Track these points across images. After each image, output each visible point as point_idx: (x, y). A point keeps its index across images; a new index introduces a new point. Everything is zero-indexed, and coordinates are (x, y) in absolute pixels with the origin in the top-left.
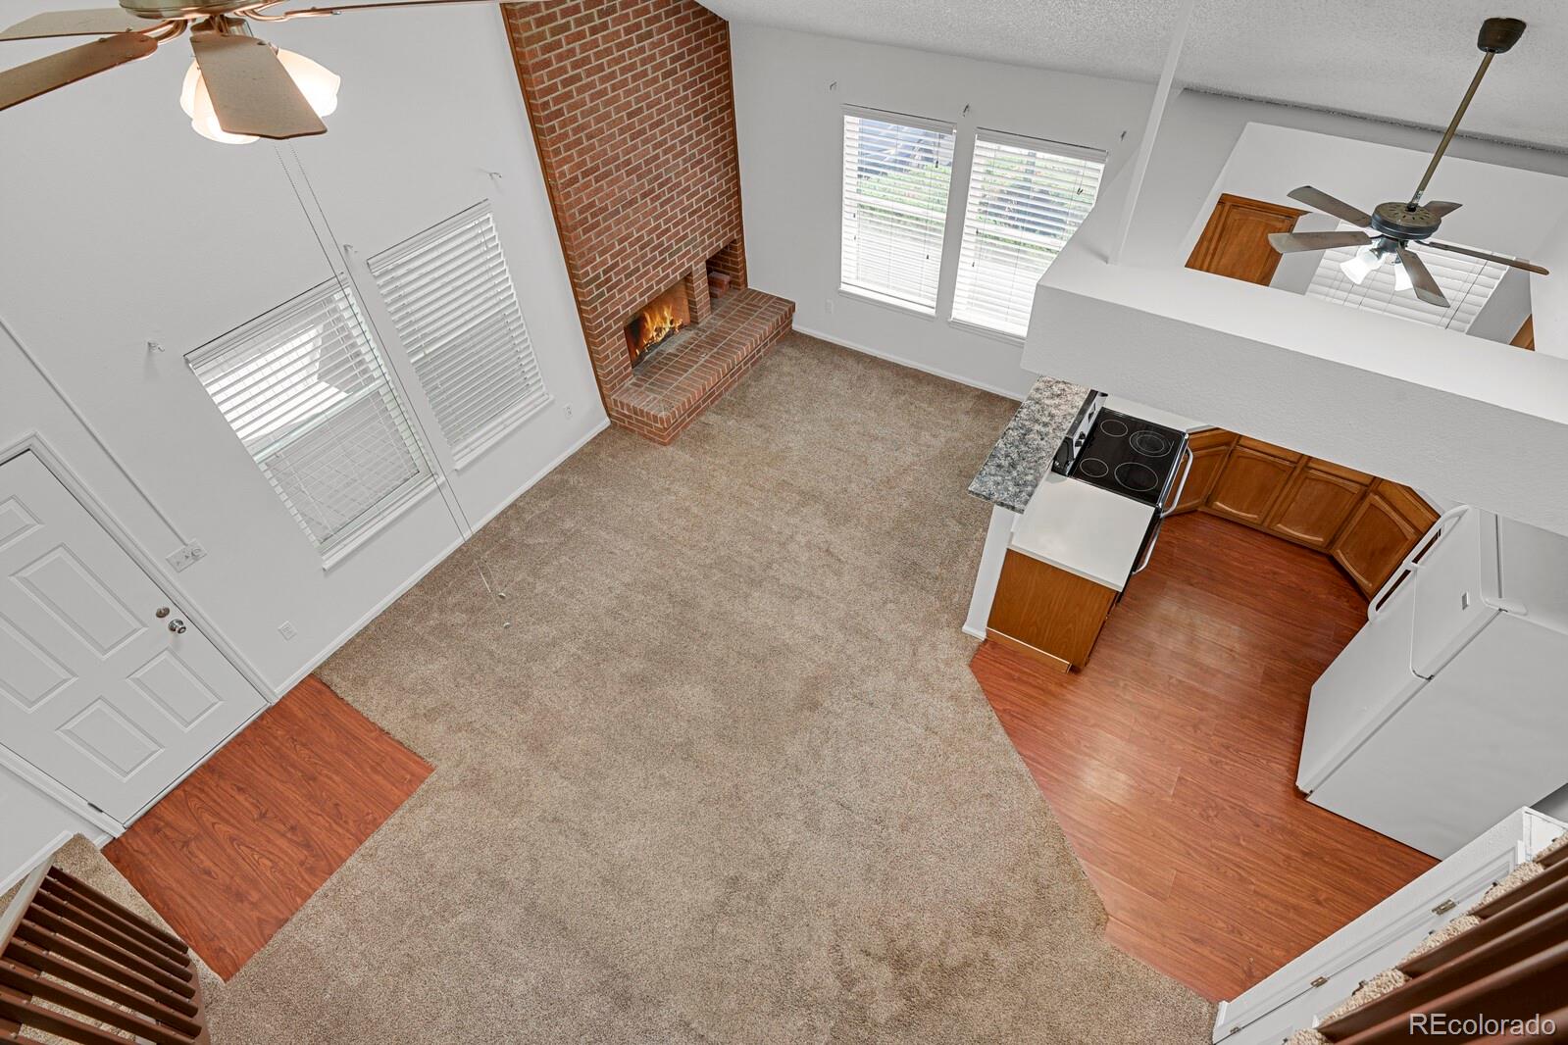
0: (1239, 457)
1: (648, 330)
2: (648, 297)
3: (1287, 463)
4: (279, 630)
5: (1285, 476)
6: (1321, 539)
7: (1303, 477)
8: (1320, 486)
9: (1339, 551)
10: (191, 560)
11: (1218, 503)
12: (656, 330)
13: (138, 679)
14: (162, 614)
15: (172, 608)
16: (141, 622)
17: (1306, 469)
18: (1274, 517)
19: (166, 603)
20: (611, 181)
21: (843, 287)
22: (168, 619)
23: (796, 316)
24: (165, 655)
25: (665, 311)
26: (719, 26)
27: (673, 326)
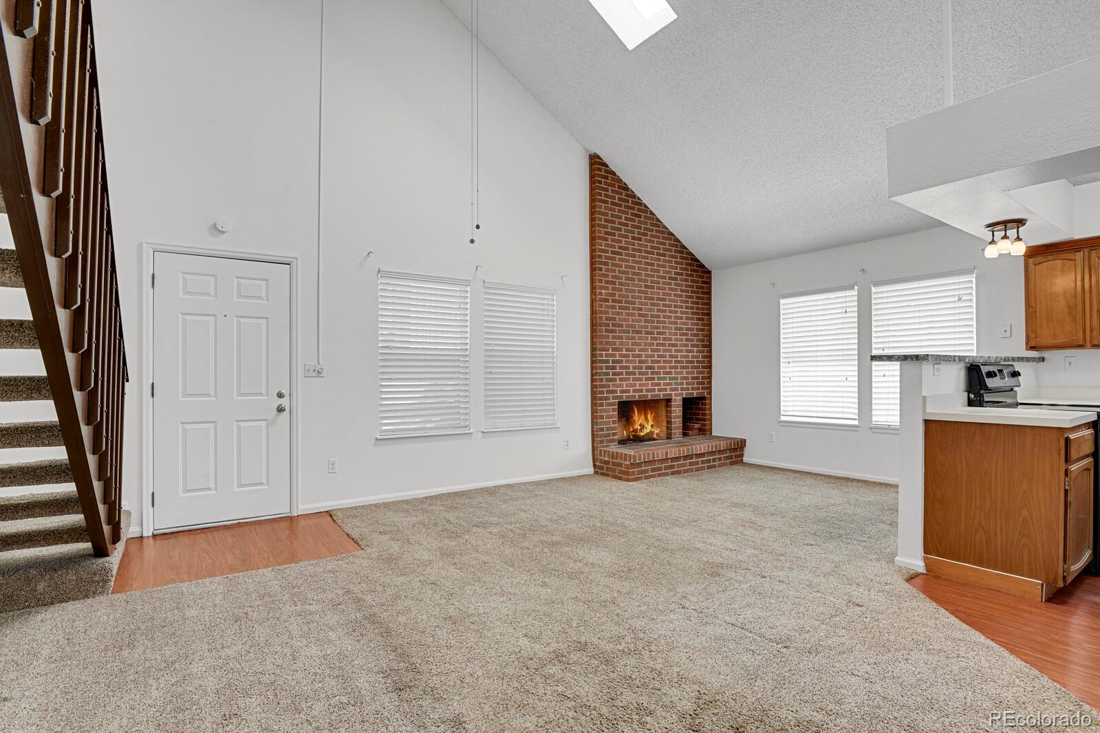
1: (635, 421)
2: (638, 396)
4: (329, 461)
10: (314, 374)
12: (640, 426)
13: (240, 427)
14: (280, 395)
15: (287, 397)
16: (267, 393)
19: (285, 392)
21: (783, 418)
22: (281, 401)
23: (747, 451)
24: (263, 424)
25: (649, 416)
26: (705, 271)
27: (653, 430)
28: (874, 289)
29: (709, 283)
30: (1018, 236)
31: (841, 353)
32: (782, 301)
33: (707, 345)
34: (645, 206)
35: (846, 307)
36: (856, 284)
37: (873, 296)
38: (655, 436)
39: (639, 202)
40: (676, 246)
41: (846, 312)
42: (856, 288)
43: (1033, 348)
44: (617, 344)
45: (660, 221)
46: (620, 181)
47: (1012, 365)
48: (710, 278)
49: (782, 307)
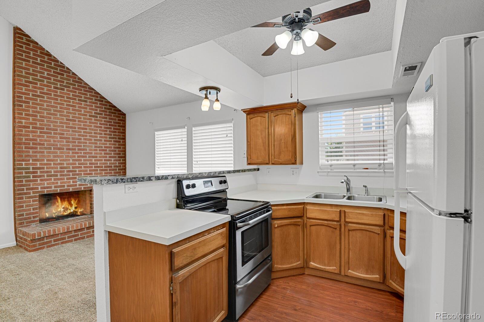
0: (311, 226)
2: (60, 190)
3: (335, 223)
5: (338, 232)
6: (378, 276)
7: (347, 231)
8: (358, 234)
9: (391, 281)
11: (312, 263)
12: (63, 208)
17: (346, 224)
18: (344, 266)
20: (42, 129)
25: (72, 202)
26: (122, 114)
27: (76, 210)
28: (194, 129)
29: (124, 121)
30: (217, 98)
31: (180, 163)
32: (156, 133)
33: (123, 157)
34: (68, 68)
35: (182, 137)
36: (186, 125)
37: (193, 132)
38: (79, 213)
39: (62, 66)
40: (97, 97)
41: (182, 141)
42: (186, 127)
43: (249, 164)
44: (38, 156)
45: (82, 80)
46: (42, 49)
47: (225, 176)
48: (125, 118)
49: (156, 136)
